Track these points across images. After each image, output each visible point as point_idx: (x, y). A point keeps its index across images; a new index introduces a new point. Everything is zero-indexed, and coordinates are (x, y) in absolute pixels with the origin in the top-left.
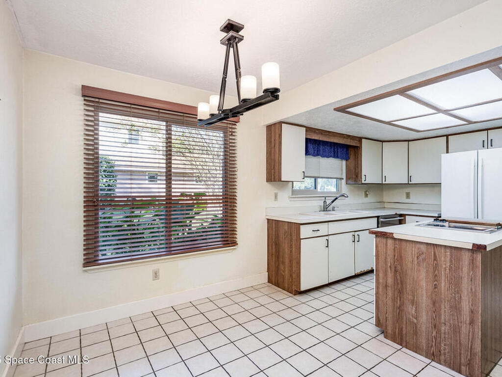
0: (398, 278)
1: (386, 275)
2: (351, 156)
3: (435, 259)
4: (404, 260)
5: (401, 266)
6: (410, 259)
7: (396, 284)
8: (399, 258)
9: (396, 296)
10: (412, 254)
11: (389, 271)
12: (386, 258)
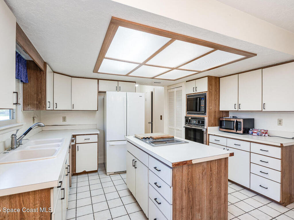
0: (191, 196)
1: (182, 199)
2: (31, 79)
3: (211, 171)
4: (194, 180)
5: (193, 185)
6: (198, 177)
7: (189, 202)
8: (191, 180)
9: (189, 212)
10: (199, 172)
11: (184, 194)
12: (182, 184)
